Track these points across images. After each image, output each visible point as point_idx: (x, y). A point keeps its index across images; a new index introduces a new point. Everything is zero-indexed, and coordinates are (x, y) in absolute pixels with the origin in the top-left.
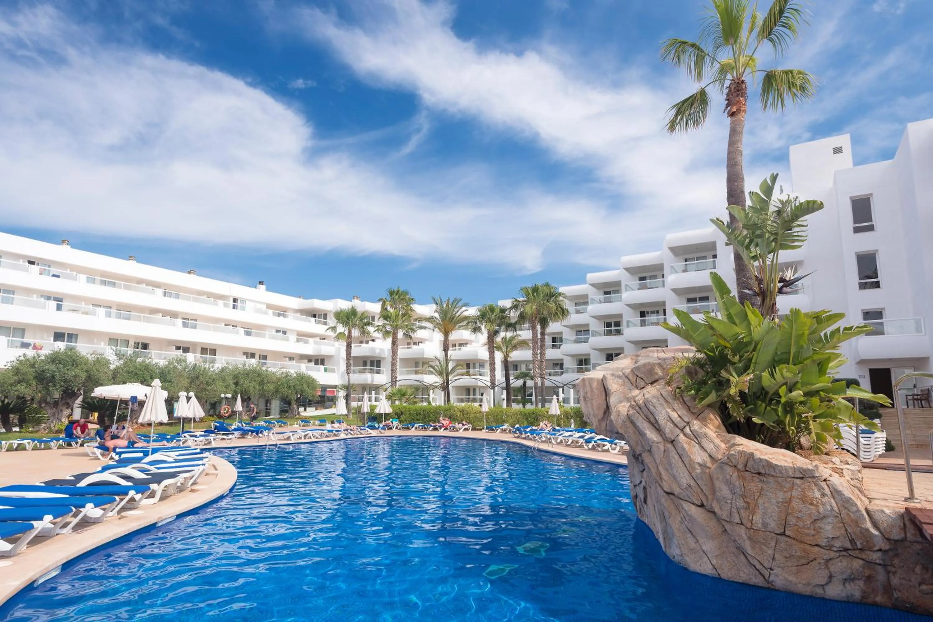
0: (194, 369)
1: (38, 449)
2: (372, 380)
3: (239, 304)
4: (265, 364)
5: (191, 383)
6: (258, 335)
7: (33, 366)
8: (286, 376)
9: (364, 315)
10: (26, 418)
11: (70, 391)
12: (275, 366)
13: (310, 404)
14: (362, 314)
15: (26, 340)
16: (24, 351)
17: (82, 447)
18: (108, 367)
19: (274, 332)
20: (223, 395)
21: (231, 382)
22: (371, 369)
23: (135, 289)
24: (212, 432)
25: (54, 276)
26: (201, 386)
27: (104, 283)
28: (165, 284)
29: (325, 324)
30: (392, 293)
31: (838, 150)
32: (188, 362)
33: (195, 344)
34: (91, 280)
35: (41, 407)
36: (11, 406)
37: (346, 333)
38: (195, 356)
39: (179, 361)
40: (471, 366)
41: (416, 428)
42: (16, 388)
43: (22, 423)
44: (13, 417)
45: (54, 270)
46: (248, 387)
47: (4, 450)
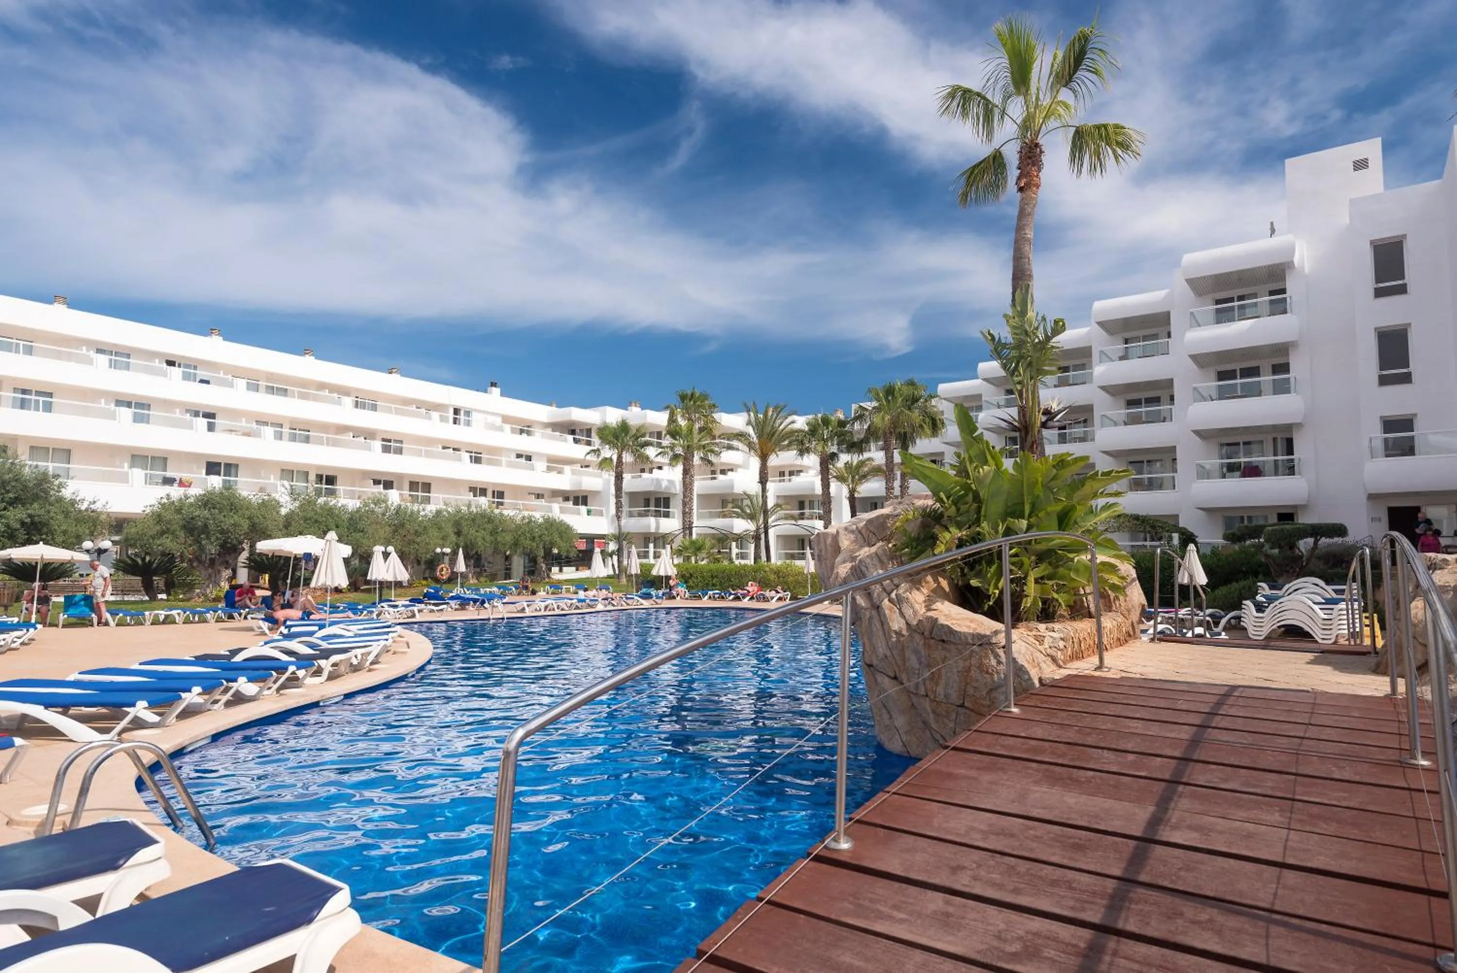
0: (397, 513)
1: (192, 622)
2: (658, 527)
3: (462, 417)
4: (502, 504)
5: (395, 531)
6: (491, 462)
7: (179, 511)
8: (529, 523)
9: (640, 432)
10: (174, 581)
11: (229, 545)
12: (515, 507)
13: (568, 562)
14: (637, 430)
15: (169, 474)
16: (167, 489)
17: (245, 621)
18: (278, 513)
19: (513, 458)
20: (438, 550)
21: (450, 530)
22: (656, 511)
23: (315, 398)
24: (420, 602)
25: (202, 381)
26: (409, 537)
27: (271, 390)
28: (357, 390)
29: (589, 443)
30: (683, 398)
31: (1361, 165)
32: (390, 503)
33: (401, 476)
34: (253, 387)
35: (193, 568)
36: (155, 565)
37: (615, 458)
38: (400, 494)
39: (377, 502)
40: (807, 504)
41: (710, 597)
42: (159, 542)
43: (169, 588)
44: (158, 581)
45: (202, 374)
46: (475, 539)
47: (148, 623)
